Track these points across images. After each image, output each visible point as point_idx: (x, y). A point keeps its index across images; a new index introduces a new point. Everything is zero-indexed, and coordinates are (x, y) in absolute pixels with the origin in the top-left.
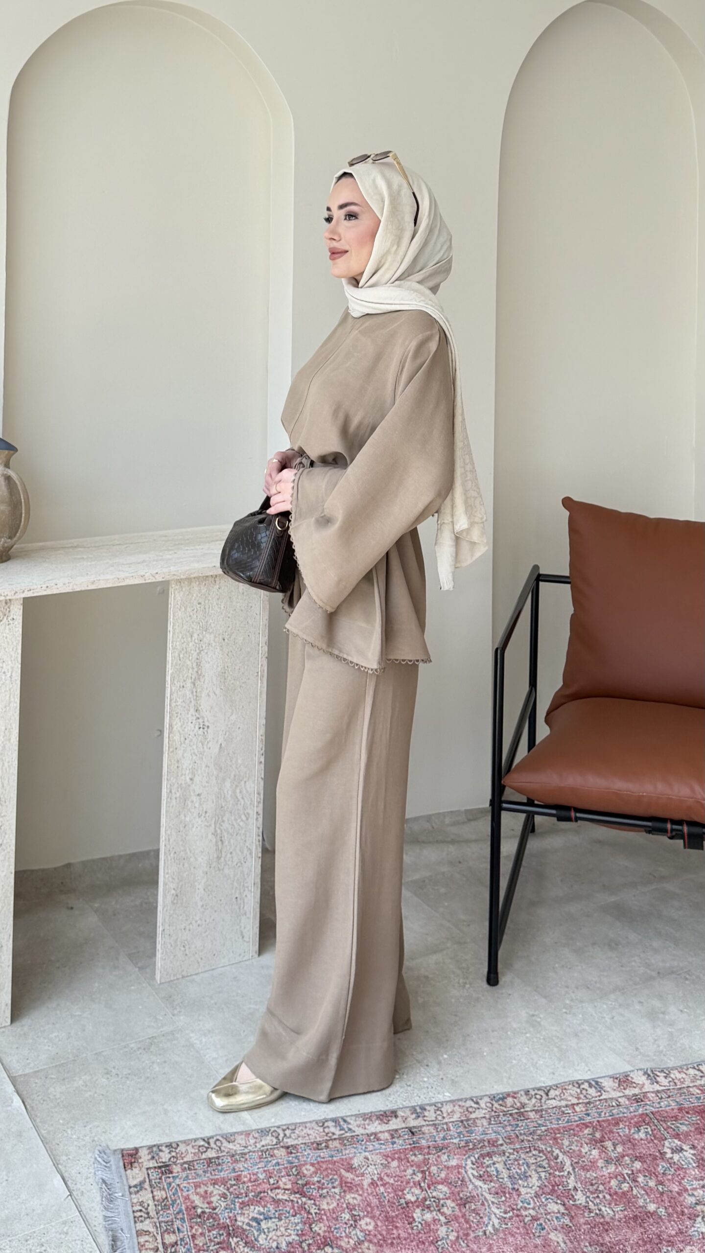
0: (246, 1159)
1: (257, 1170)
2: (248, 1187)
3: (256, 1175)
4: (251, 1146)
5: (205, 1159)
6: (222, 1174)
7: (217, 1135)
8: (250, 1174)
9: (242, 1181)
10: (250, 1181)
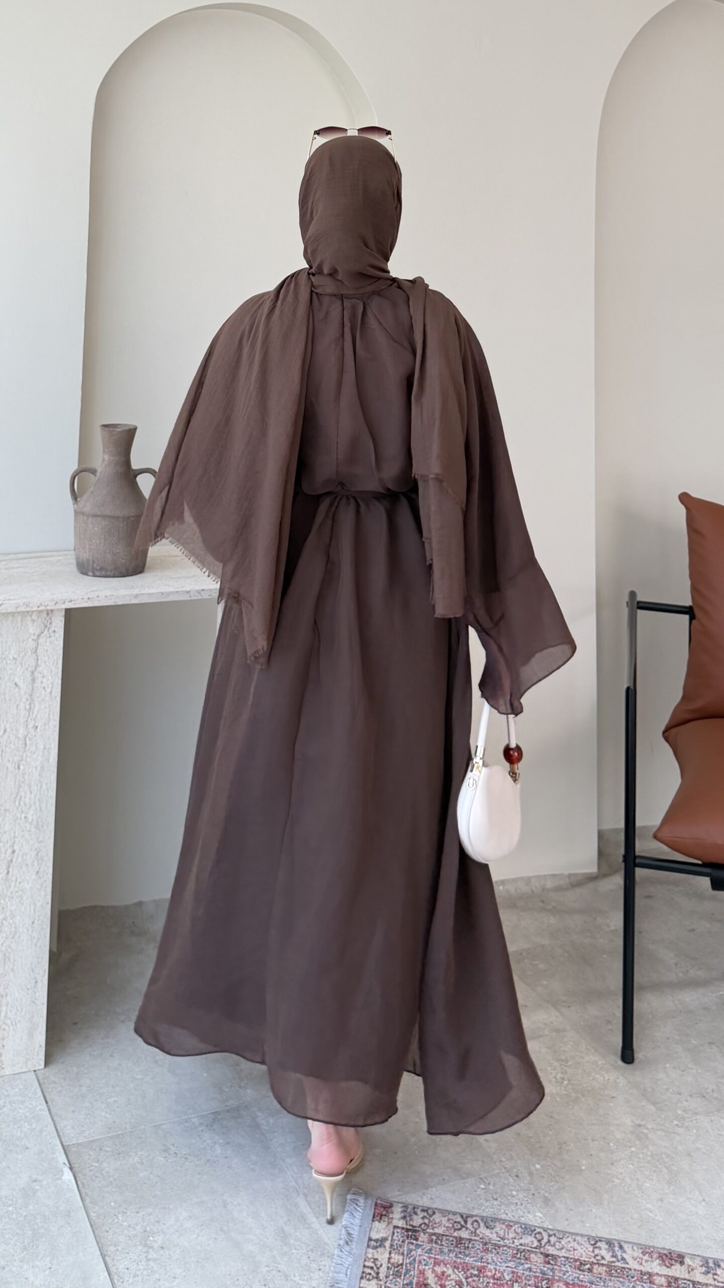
0: (498, 1253)
1: (505, 1269)
2: (488, 1283)
3: (502, 1274)
4: (508, 1240)
5: (456, 1237)
6: (468, 1258)
7: (476, 1216)
8: (496, 1269)
9: (485, 1274)
10: (493, 1277)
